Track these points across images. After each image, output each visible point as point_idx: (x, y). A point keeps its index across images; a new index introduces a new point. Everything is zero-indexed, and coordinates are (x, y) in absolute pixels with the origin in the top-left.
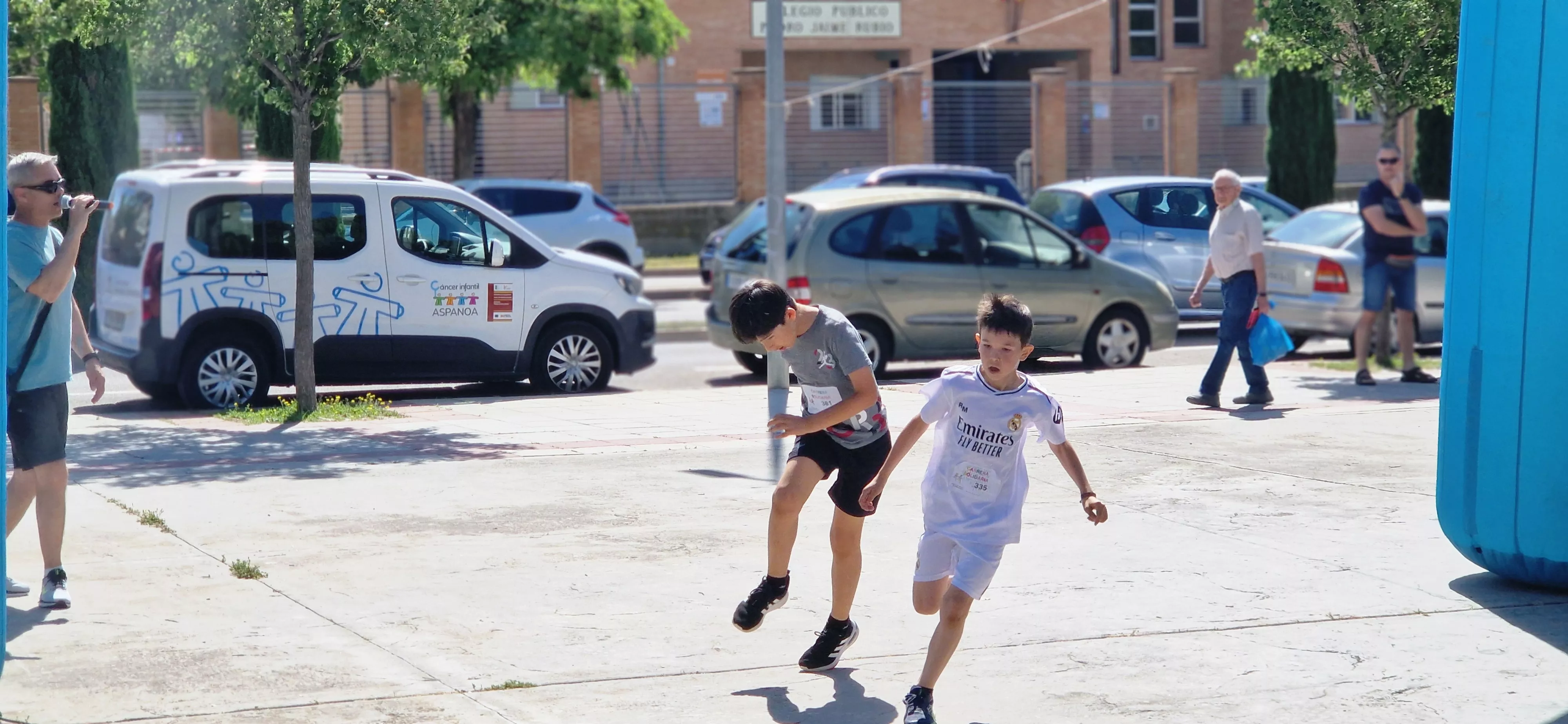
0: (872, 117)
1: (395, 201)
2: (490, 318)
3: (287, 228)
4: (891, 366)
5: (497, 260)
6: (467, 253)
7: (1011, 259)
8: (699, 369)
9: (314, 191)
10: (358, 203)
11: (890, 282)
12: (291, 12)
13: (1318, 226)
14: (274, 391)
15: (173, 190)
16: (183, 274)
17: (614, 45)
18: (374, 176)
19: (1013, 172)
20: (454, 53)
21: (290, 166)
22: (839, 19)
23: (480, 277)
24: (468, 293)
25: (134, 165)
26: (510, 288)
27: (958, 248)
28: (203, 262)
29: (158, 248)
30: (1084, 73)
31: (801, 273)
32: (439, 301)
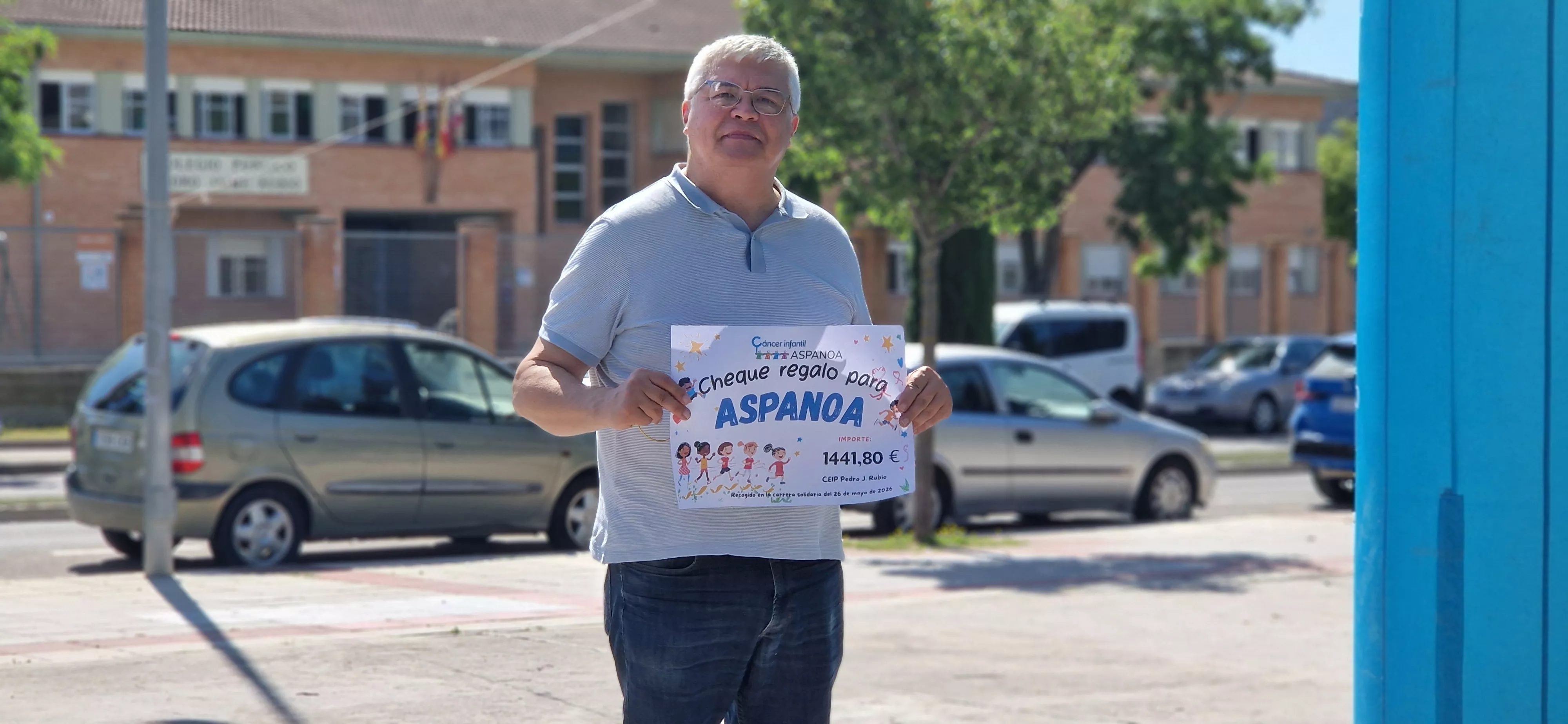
0: (277, 283)
4: (308, 548)
8: (58, 553)
11: (306, 440)
22: (240, 175)
27: (393, 399)
31: (190, 427)
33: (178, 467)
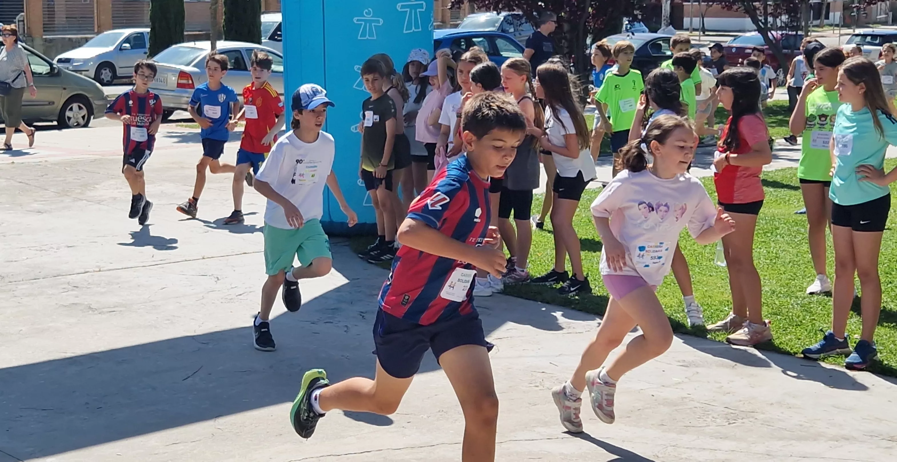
13: (178, 54)
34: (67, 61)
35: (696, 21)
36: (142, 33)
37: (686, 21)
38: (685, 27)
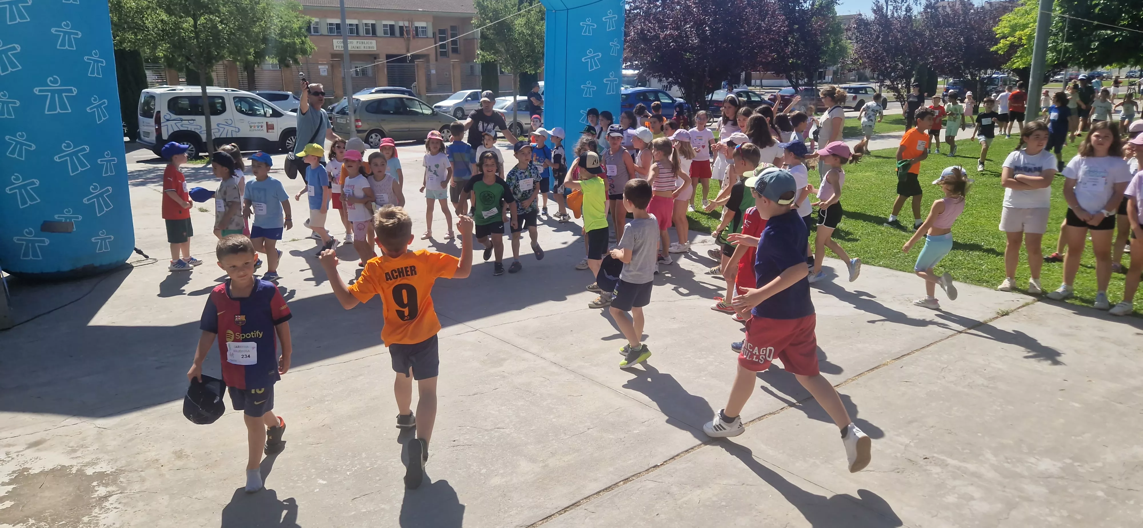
0: (370, 73)
1: (234, 98)
2: (267, 132)
3: (200, 106)
5: (268, 115)
6: (258, 113)
7: (417, 113)
9: (208, 95)
10: (222, 98)
11: (383, 120)
12: (195, 41)
14: (201, 154)
15: (161, 95)
16: (168, 120)
17: (295, 52)
18: (226, 90)
19: (411, 88)
20: (250, 54)
21: (200, 87)
22: (358, 45)
23: (264, 120)
24: (260, 125)
25: (147, 88)
26: (273, 123)
27: (401, 110)
28: (174, 117)
29: (159, 112)
30: (428, 61)
31: (358, 118)
32: (251, 127)
33: (356, 126)
34: (439, 107)
35: (758, 82)
36: (477, 92)
37: (753, 82)
38: (752, 85)
